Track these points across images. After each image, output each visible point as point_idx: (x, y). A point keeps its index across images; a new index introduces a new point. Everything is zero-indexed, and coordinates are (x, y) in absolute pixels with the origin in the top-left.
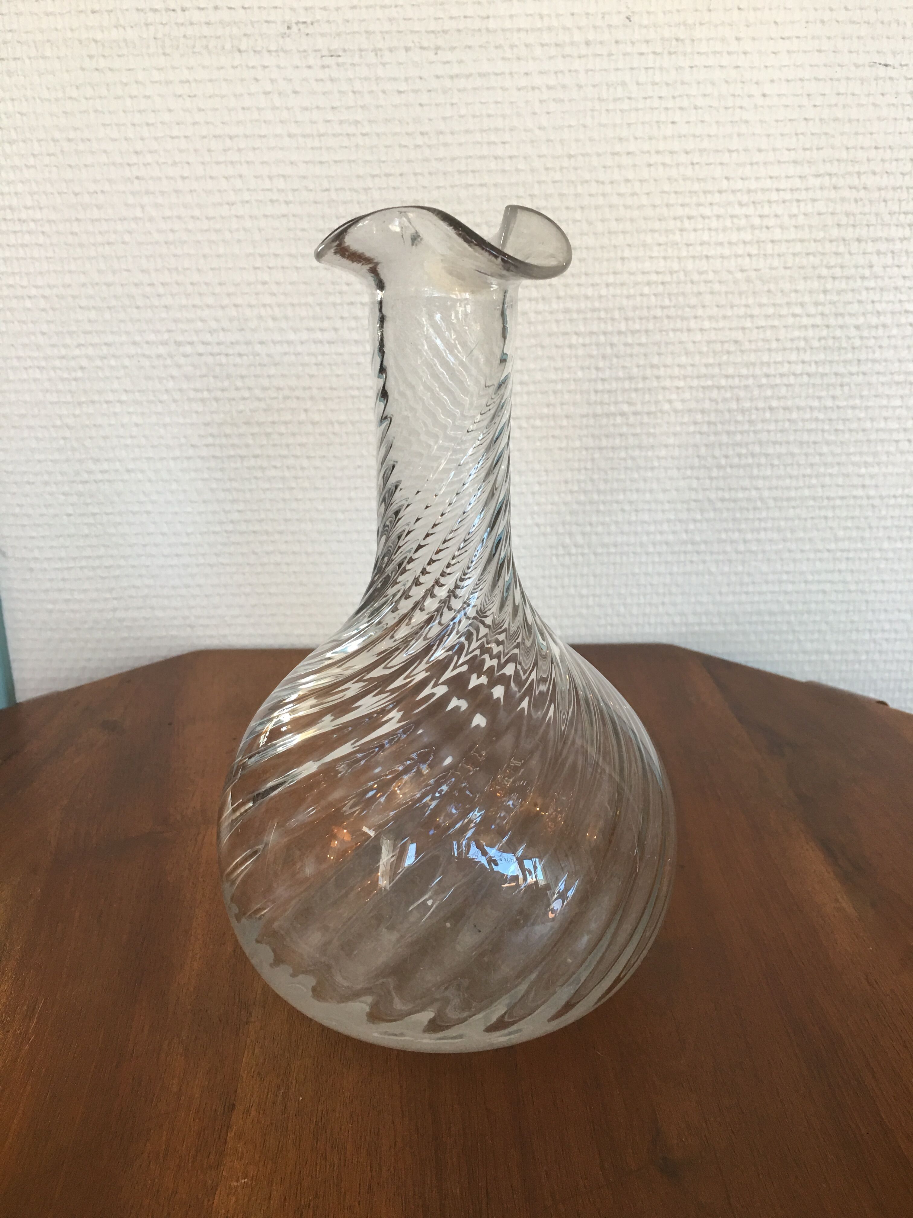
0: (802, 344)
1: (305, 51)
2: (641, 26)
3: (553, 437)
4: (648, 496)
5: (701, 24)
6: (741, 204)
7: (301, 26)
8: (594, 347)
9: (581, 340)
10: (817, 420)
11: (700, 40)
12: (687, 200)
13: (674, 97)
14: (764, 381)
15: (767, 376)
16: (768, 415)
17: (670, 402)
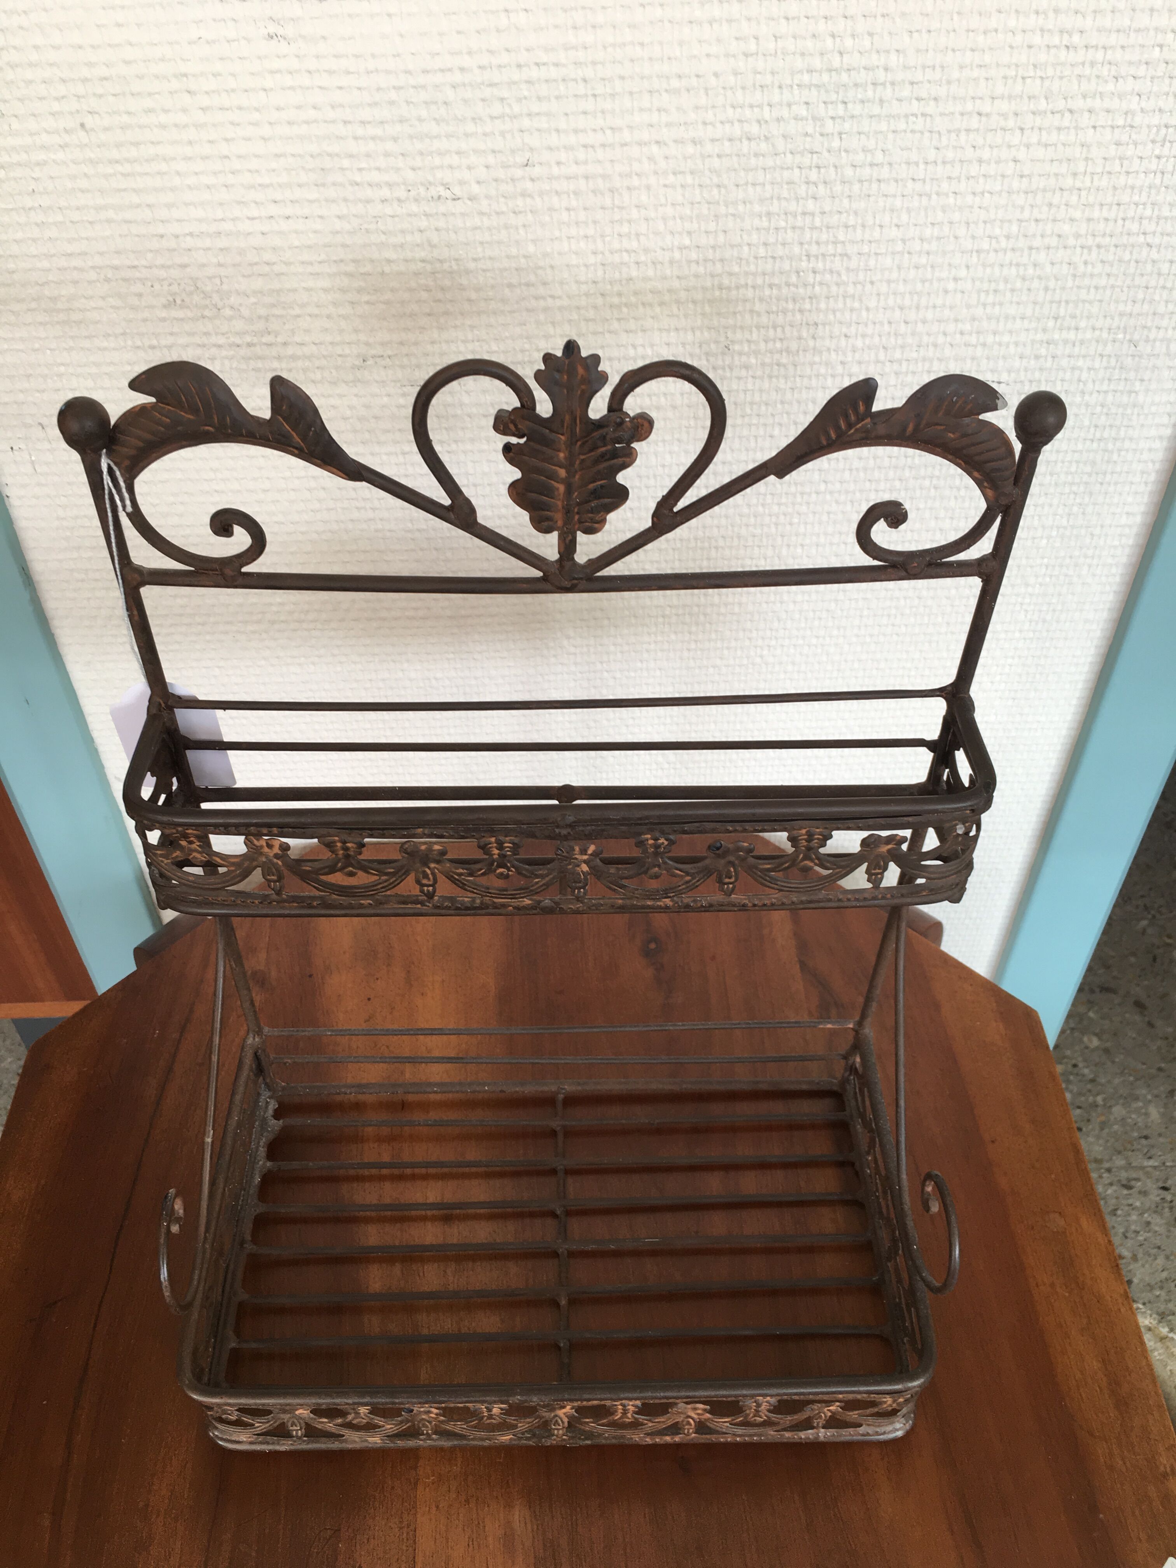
0: (893, 611)
1: (383, 382)
2: (740, 354)
3: (647, 684)
4: (738, 726)
5: (804, 351)
6: (837, 502)
7: (378, 360)
8: (687, 616)
9: (674, 611)
10: (904, 668)
11: (804, 364)
12: (784, 500)
13: (772, 415)
14: (854, 639)
15: (857, 636)
16: (856, 665)
17: (761, 657)
